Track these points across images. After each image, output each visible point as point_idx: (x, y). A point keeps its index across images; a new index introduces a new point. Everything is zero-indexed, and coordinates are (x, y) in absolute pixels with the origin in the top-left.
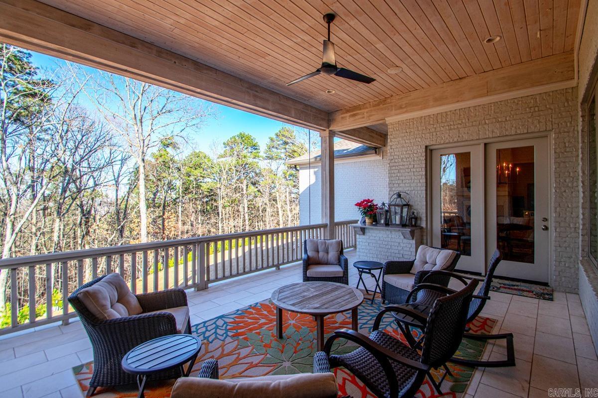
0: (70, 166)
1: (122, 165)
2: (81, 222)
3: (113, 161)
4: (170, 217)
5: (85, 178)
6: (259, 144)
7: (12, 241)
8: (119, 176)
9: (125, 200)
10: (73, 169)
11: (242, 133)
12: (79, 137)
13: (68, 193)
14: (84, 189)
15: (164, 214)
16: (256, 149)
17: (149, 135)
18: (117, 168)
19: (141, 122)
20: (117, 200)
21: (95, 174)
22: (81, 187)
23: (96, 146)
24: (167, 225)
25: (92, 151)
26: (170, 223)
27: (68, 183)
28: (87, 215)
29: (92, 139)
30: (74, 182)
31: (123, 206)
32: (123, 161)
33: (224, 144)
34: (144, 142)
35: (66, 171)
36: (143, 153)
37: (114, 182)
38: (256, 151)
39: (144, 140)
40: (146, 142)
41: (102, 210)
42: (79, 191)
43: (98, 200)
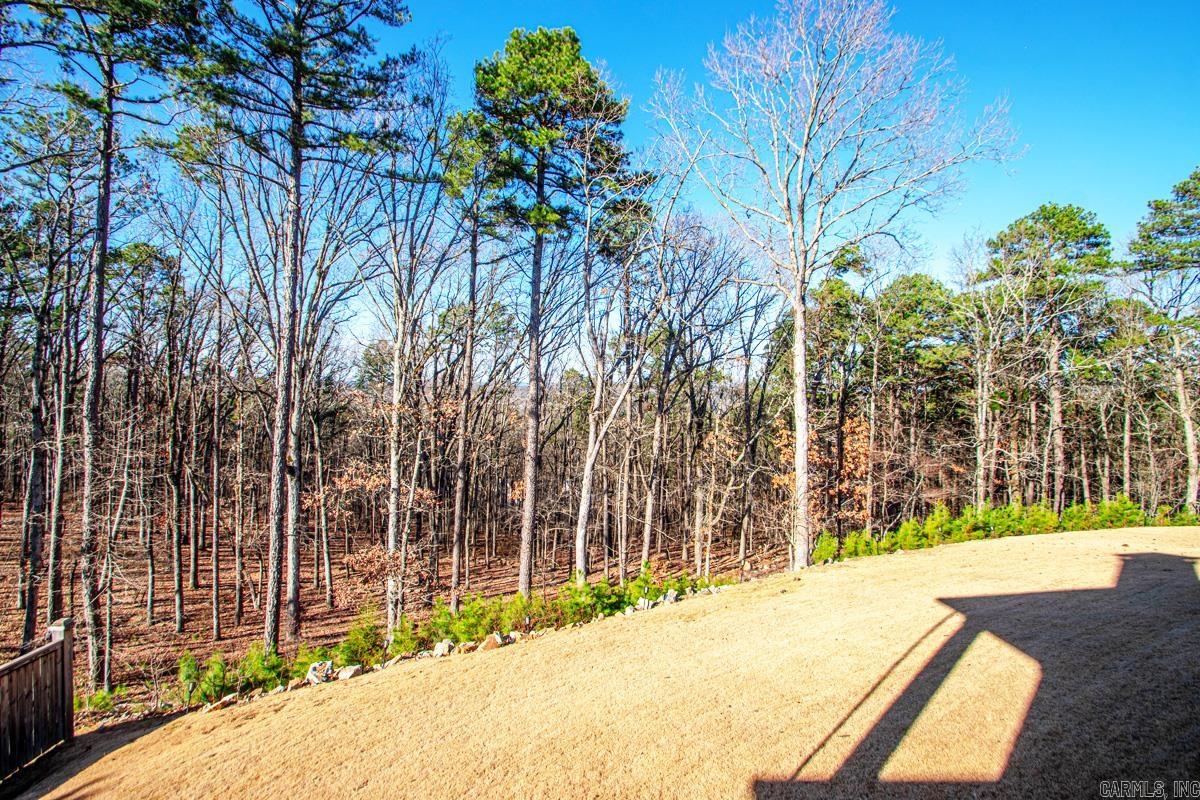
0: (676, 326)
1: (757, 315)
2: (691, 424)
3: (742, 310)
4: (857, 430)
5: (698, 344)
6: (1107, 227)
7: (595, 453)
8: (750, 340)
9: (761, 388)
10: (681, 330)
11: (1048, 205)
12: (690, 272)
13: (673, 375)
14: (697, 365)
15: (842, 422)
16: (1097, 245)
17: (817, 241)
18: (748, 323)
19: (802, 212)
20: (747, 386)
21: (713, 337)
22: (692, 362)
23: (716, 284)
24: (850, 448)
25: (709, 294)
26: (856, 446)
27: (674, 356)
28: (699, 411)
29: (709, 273)
30: (683, 353)
31: (756, 399)
32: (759, 309)
33: (990, 243)
34: (806, 258)
35: (672, 334)
36: (803, 282)
37: (741, 352)
38: (1095, 251)
39: (806, 252)
40: (810, 258)
41: (723, 405)
42: (689, 368)
43: (716, 386)
